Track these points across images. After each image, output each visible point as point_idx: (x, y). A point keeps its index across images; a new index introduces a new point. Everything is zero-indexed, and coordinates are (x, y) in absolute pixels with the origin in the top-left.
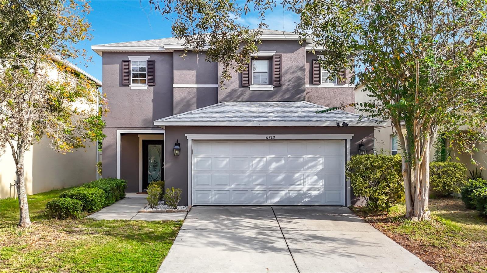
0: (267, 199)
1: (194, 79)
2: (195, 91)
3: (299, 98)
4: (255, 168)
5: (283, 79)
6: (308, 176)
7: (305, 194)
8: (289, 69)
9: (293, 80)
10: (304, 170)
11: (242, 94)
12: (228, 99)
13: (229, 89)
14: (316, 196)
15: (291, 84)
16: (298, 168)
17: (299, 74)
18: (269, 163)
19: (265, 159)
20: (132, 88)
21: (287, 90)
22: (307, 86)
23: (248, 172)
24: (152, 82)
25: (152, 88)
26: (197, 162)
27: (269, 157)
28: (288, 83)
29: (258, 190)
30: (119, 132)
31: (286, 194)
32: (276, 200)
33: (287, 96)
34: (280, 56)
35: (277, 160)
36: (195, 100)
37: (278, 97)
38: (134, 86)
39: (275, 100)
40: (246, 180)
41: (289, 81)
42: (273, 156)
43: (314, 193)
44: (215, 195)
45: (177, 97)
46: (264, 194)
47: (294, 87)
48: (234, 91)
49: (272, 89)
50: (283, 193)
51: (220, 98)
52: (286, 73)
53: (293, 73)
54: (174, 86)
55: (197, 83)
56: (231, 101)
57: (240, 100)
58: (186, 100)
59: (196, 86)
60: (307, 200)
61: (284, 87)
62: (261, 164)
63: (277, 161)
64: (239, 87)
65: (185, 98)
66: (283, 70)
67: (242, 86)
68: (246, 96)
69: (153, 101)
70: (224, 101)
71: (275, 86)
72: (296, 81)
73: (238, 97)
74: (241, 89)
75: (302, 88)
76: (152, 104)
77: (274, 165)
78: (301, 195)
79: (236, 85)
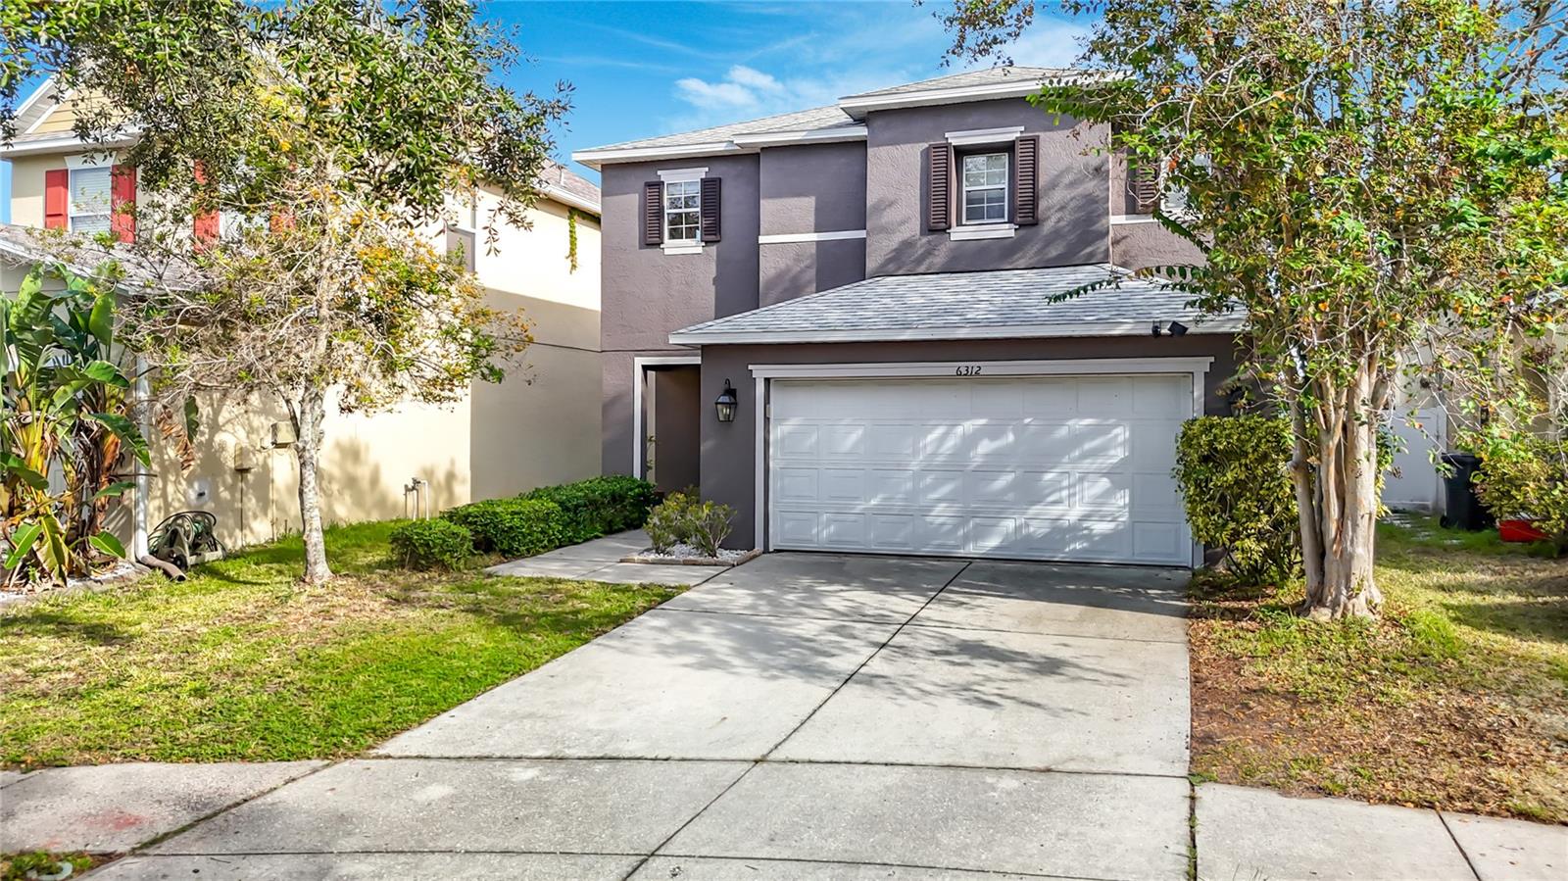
0: (966, 539)
1: (812, 219)
2: (814, 251)
3: (1091, 255)
4: (934, 454)
5: (1043, 204)
6: (1081, 480)
7: (1074, 532)
8: (1061, 175)
9: (1072, 205)
10: (1073, 461)
11: (929, 253)
12: (891, 267)
13: (894, 241)
14: (1106, 537)
15: (1068, 217)
16: (1050, 456)
17: (1090, 186)
18: (970, 441)
19: (959, 430)
20: (667, 252)
21: (1057, 234)
22: (1117, 219)
23: (915, 465)
24: (713, 232)
25: (713, 249)
26: (783, 439)
27: (969, 426)
28: (1058, 215)
29: (941, 514)
30: (640, 362)
31: (1018, 529)
32: (990, 544)
33: (1054, 252)
34: (1035, 141)
35: (993, 432)
36: (812, 273)
37: (1030, 254)
38: (672, 247)
39: (1022, 263)
40: (909, 485)
41: (1062, 208)
42: (983, 421)
43: (1100, 527)
44: (829, 524)
45: (768, 268)
46: (956, 527)
47: (1075, 224)
48: (907, 245)
49: (1012, 233)
50: (1010, 525)
51: (871, 264)
52: (1053, 185)
53: (1072, 184)
54: (762, 239)
55: (817, 231)
56: (900, 272)
57: (922, 269)
58: (791, 274)
59: (814, 237)
60: (1078, 546)
61: (1047, 227)
62: (950, 443)
63: (993, 437)
64: (921, 234)
65: (788, 269)
66: (1043, 180)
67: (929, 229)
68: (939, 259)
69: (715, 281)
70: (883, 272)
71: (1021, 226)
72: (1080, 208)
73: (919, 261)
74: (925, 240)
75: (1098, 227)
76: (713, 288)
77: (985, 446)
78: (1061, 532)
79: (913, 228)
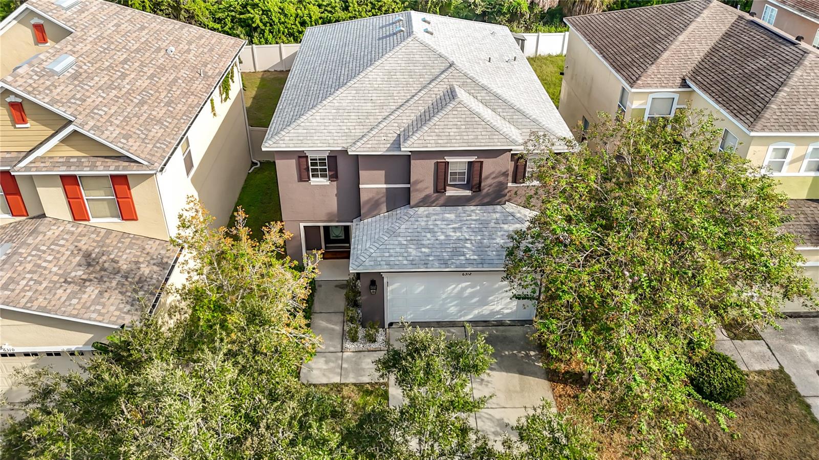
0: (461, 317)
1: (383, 179)
2: (385, 191)
3: (500, 202)
4: (451, 293)
5: (483, 184)
6: (502, 299)
7: (498, 312)
8: (491, 174)
9: (494, 185)
10: (499, 294)
11: (437, 199)
12: (421, 204)
13: (422, 195)
14: (508, 314)
15: (491, 189)
16: (492, 293)
17: (502, 179)
18: (464, 289)
19: (460, 286)
20: (312, 184)
21: (487, 194)
22: (510, 184)
23: (444, 296)
24: (334, 177)
25: (335, 183)
27: (464, 285)
28: (488, 188)
29: (453, 310)
30: (302, 225)
31: (478, 313)
32: (469, 317)
33: (486, 200)
34: (482, 163)
35: (472, 287)
36: (384, 199)
37: (477, 200)
38: (314, 181)
39: (474, 204)
40: (441, 302)
41: (489, 186)
42: (469, 283)
43: (506, 311)
44: (411, 314)
45: (364, 197)
46: (457, 314)
47: (494, 192)
48: (428, 196)
49: (470, 194)
50: (476, 312)
51: (412, 203)
52: (487, 178)
53: (494, 178)
54: (361, 186)
55: (386, 183)
56: (425, 206)
57: (434, 205)
58: (375, 199)
59: (385, 186)
60: (499, 316)
61: (485, 191)
62: (456, 291)
63: (472, 288)
64: (434, 193)
65: (373, 198)
66: (483, 176)
67: (437, 190)
68: (442, 201)
69: (336, 195)
70: (418, 205)
71: (474, 192)
72: (497, 186)
73: (433, 202)
74: (436, 194)
75: (503, 193)
76: (335, 198)
77: (469, 290)
78: (493, 313)
79: (430, 190)
